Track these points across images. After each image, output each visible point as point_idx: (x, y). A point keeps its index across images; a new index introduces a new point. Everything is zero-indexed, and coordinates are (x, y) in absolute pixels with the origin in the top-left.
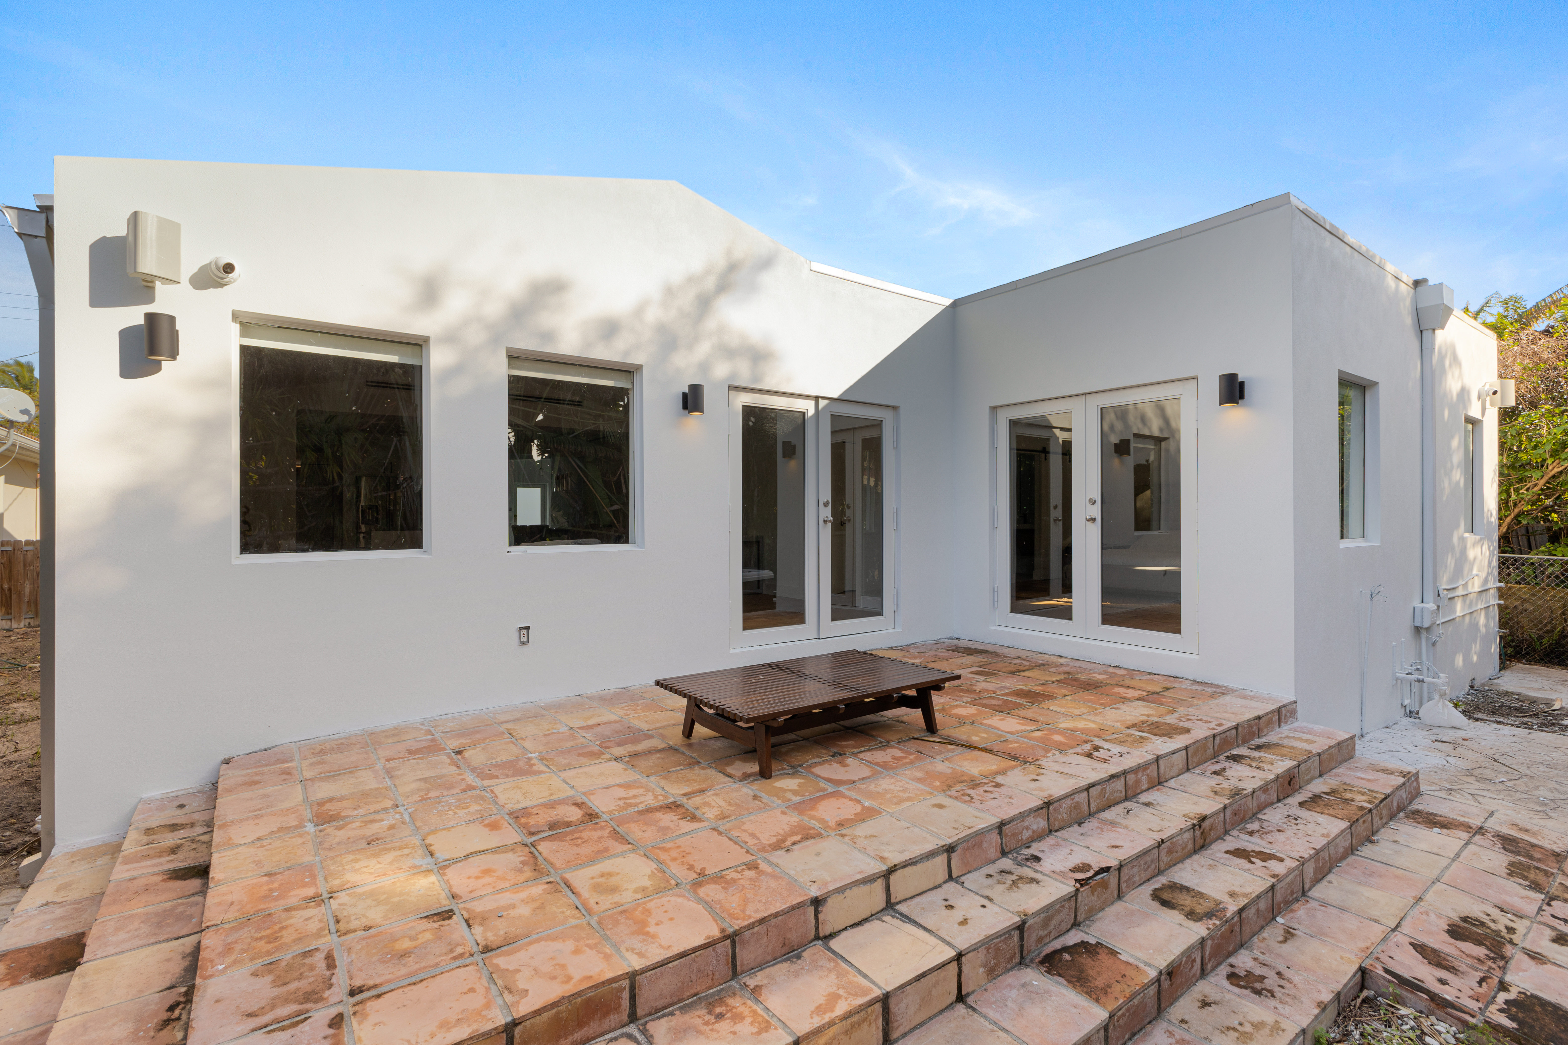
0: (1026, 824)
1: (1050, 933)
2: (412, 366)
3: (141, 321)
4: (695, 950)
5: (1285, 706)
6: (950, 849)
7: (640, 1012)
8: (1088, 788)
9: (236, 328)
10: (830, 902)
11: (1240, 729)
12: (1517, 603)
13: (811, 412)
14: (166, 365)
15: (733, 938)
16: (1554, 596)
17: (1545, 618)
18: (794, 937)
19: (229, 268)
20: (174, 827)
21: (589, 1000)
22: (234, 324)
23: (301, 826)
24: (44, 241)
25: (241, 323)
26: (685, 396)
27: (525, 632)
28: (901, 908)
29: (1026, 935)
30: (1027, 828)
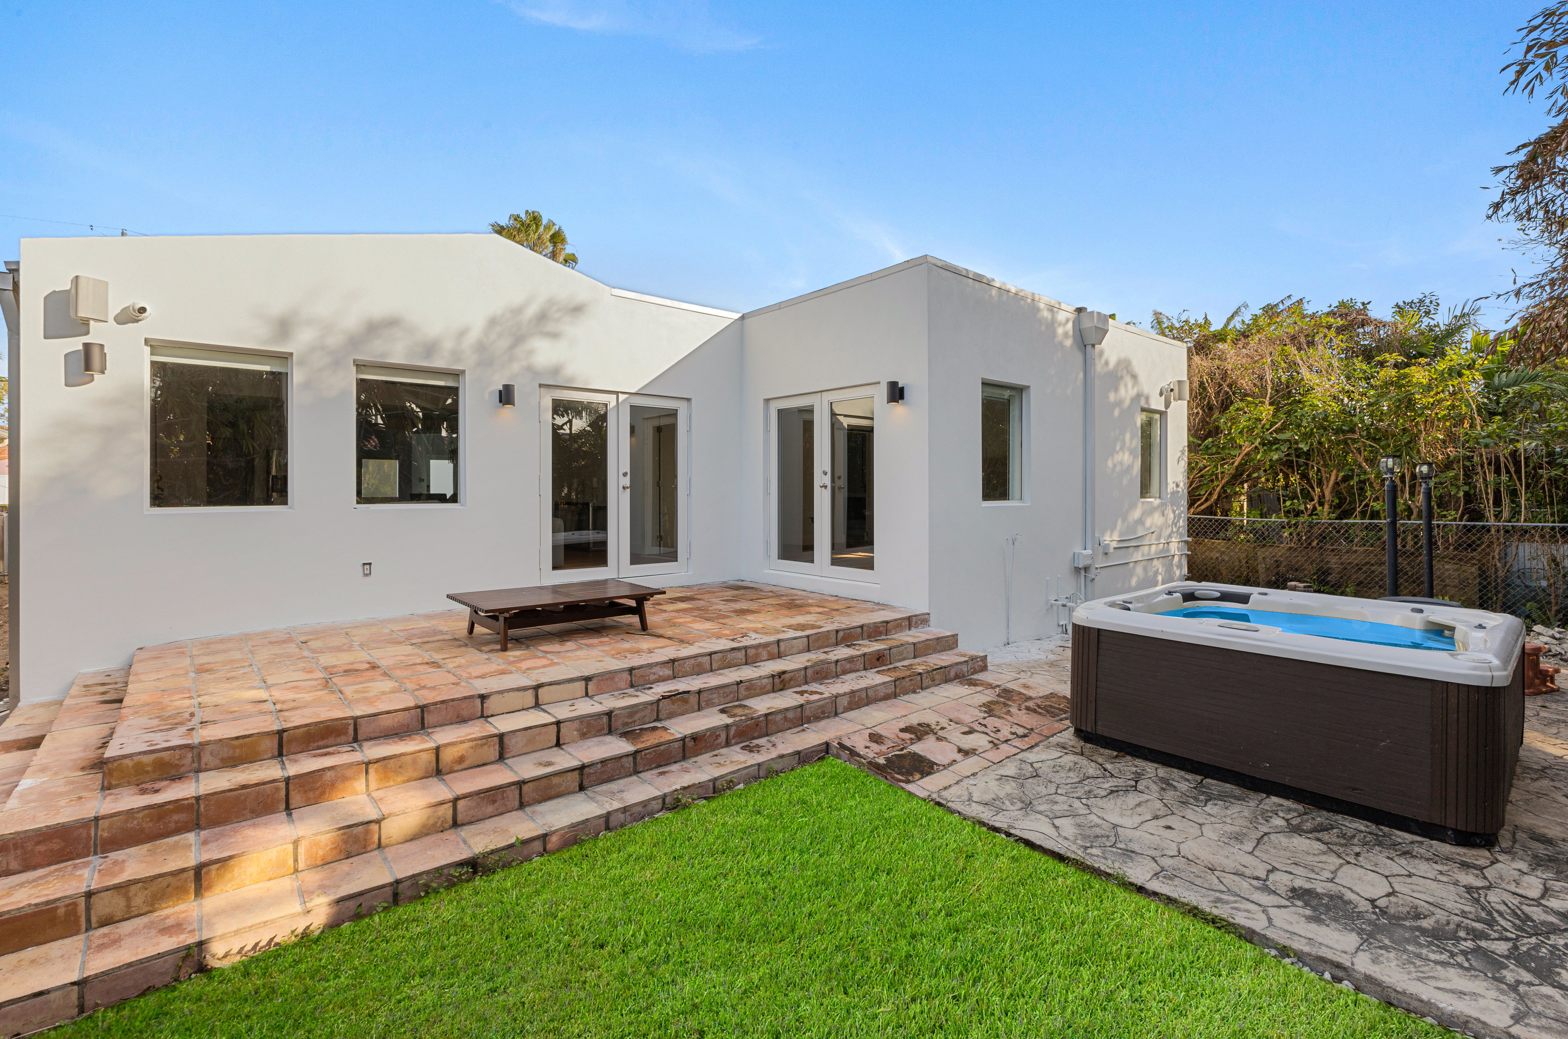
0: (653, 671)
1: (635, 721)
2: (280, 373)
3: (81, 347)
4: (396, 711)
5: (915, 616)
6: (587, 679)
7: (360, 738)
8: (710, 654)
9: (148, 349)
10: (492, 698)
11: (865, 628)
12: (1218, 555)
13: (613, 404)
14: (97, 376)
15: (423, 708)
16: (1240, 549)
17: (1235, 566)
18: (465, 713)
19: (142, 310)
20: (103, 684)
21: (328, 727)
22: (146, 347)
23: (187, 673)
24: (11, 293)
25: (151, 346)
26: (500, 392)
27: (368, 566)
28: (543, 707)
29: (613, 719)
30: (654, 674)
